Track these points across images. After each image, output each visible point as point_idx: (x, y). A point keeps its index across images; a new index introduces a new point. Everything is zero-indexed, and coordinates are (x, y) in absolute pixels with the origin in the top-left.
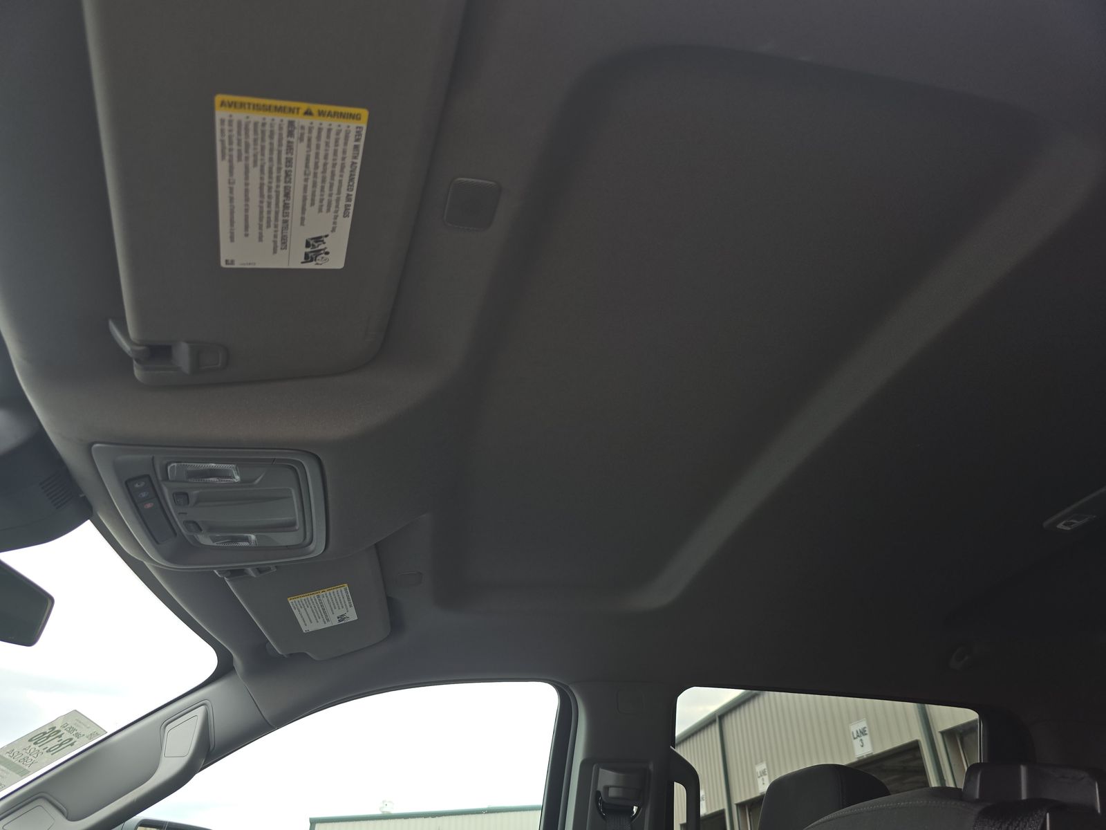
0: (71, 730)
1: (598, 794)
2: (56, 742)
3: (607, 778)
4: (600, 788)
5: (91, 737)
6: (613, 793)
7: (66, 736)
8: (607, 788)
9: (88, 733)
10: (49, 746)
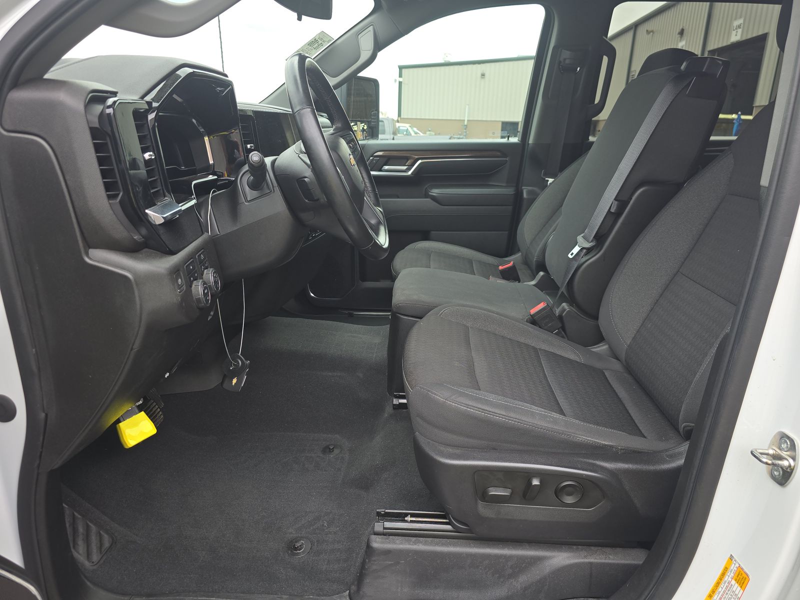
0: (321, 39)
1: (560, 62)
2: (317, 45)
3: (566, 54)
4: (562, 59)
5: (328, 42)
6: (567, 62)
7: (320, 42)
8: (565, 59)
9: (327, 40)
10: (315, 46)
